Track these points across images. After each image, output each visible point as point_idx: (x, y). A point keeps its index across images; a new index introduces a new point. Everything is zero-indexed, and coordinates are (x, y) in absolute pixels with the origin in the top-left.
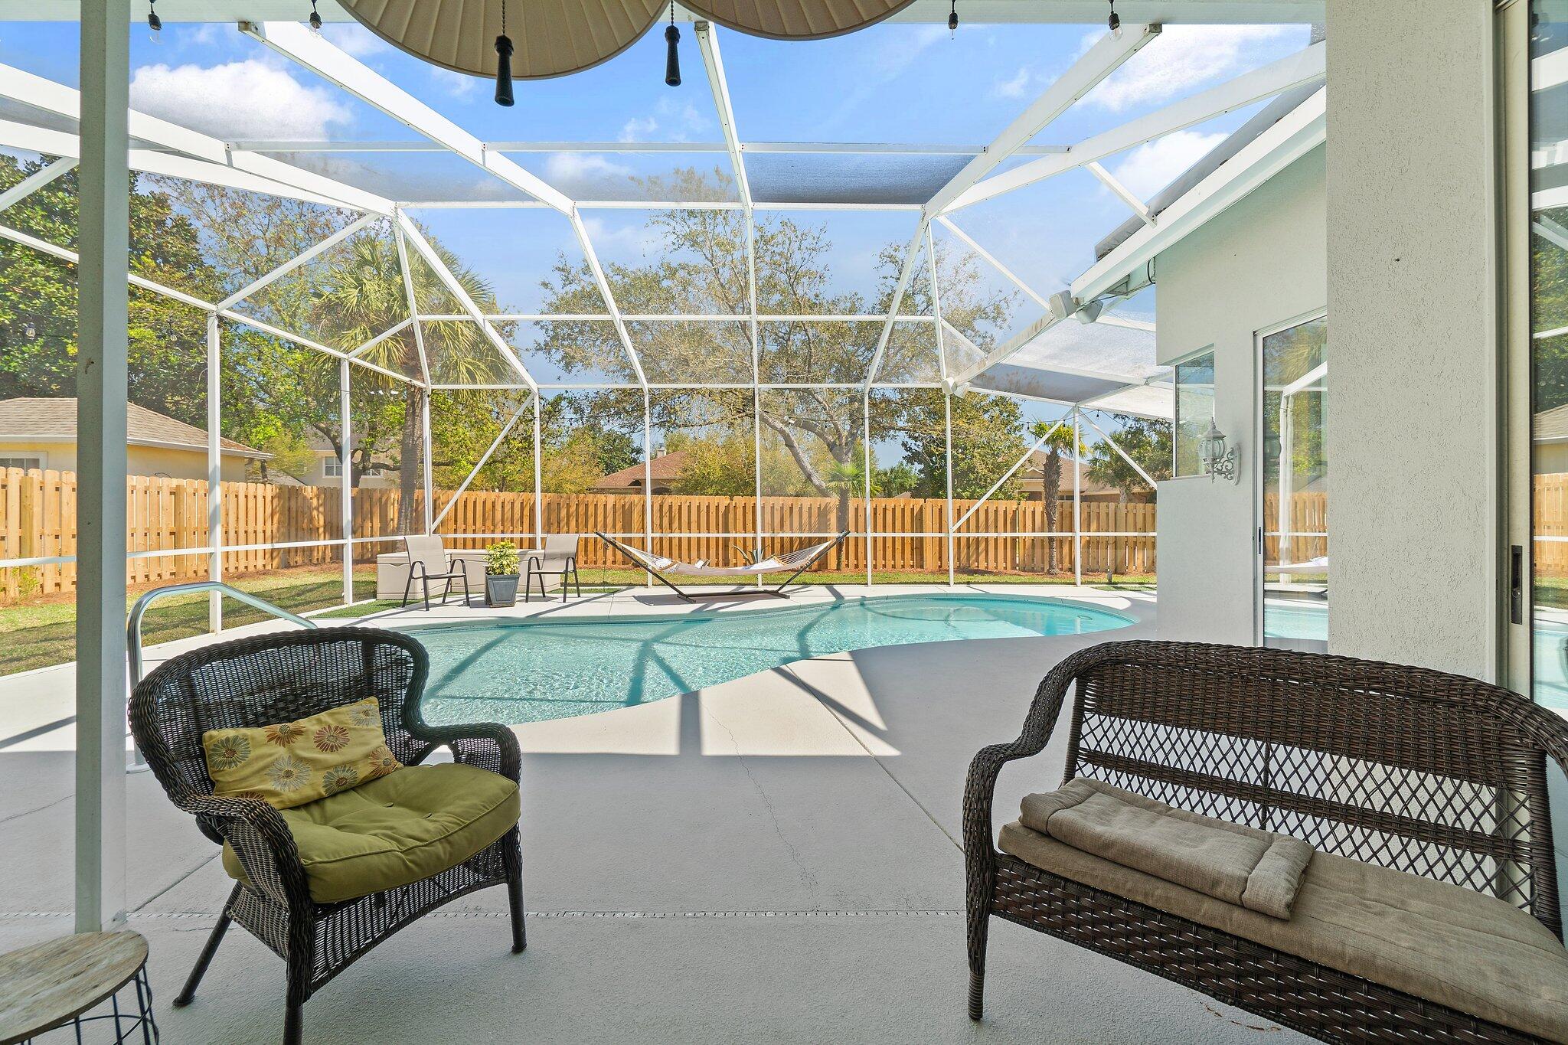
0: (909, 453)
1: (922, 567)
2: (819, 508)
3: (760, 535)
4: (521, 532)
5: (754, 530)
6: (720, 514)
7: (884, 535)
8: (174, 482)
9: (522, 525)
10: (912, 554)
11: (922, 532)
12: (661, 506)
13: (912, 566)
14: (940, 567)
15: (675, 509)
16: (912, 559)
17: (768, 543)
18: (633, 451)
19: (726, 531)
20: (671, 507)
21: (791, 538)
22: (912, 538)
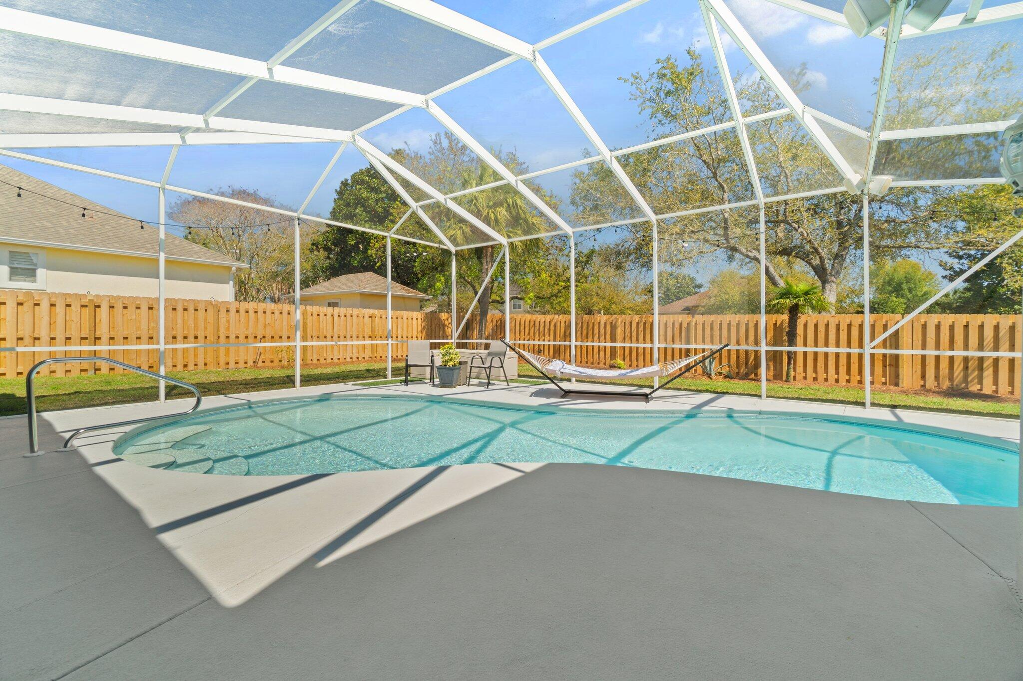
0: (949, 272)
1: (897, 384)
2: (775, 325)
4: (549, 341)
5: (652, 341)
7: (849, 350)
8: (371, 311)
9: (549, 336)
10: (884, 372)
13: (885, 383)
14: (923, 386)
16: (884, 376)
18: (696, 286)
19: (688, 342)
21: (747, 351)
22: (885, 356)
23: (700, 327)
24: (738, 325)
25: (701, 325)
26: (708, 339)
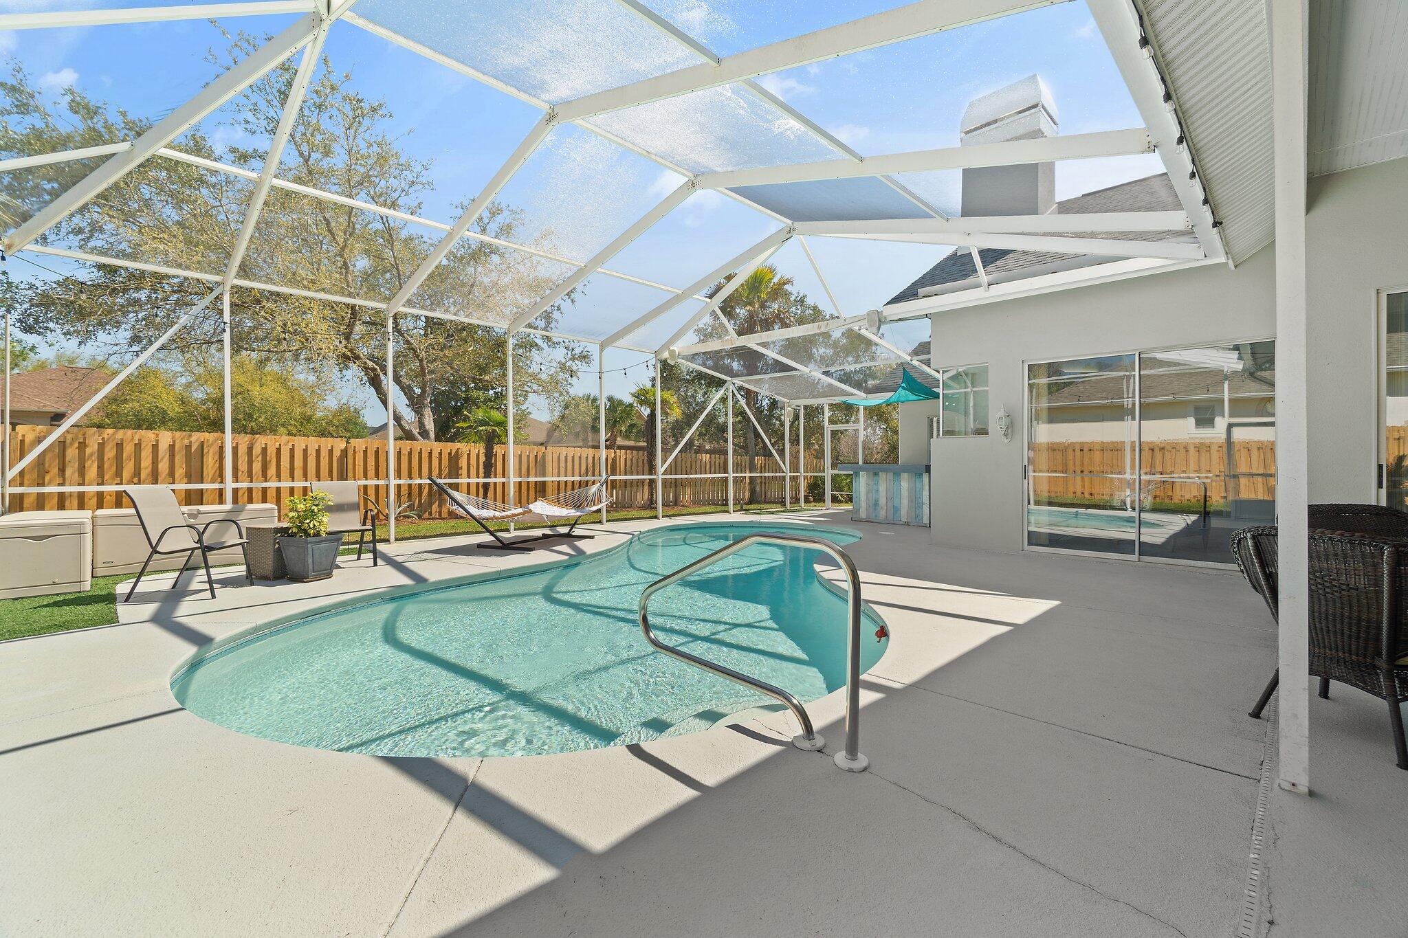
2: (450, 454)
3: (393, 482)
6: (335, 459)
11: (544, 476)
12: (250, 449)
15: (271, 452)
17: (404, 491)
20: (264, 450)
21: (420, 485)
23: (360, 457)
24: (410, 453)
25: (362, 453)
26: (371, 472)
